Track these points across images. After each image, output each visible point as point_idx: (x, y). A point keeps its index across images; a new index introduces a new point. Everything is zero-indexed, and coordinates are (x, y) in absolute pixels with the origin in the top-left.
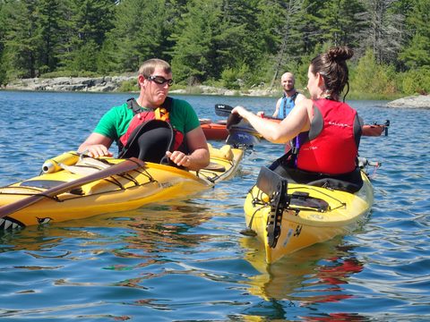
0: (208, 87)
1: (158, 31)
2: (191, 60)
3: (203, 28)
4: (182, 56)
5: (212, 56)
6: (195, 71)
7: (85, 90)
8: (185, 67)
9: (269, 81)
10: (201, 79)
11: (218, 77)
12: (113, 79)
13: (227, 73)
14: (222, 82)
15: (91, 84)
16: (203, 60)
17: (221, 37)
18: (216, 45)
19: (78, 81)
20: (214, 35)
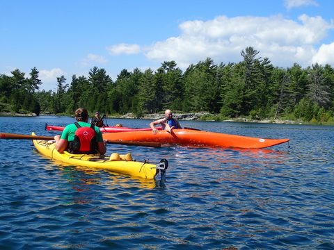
0: (244, 119)
1: (215, 93)
2: (233, 106)
3: (239, 91)
4: (229, 104)
5: (243, 104)
6: (235, 111)
7: (183, 119)
8: (231, 109)
9: (273, 116)
10: (239, 115)
11: (247, 115)
12: (196, 114)
13: (253, 112)
14: (251, 116)
15: (185, 117)
16: (240, 106)
17: (247, 95)
18: (245, 99)
19: (179, 115)
20: (244, 94)
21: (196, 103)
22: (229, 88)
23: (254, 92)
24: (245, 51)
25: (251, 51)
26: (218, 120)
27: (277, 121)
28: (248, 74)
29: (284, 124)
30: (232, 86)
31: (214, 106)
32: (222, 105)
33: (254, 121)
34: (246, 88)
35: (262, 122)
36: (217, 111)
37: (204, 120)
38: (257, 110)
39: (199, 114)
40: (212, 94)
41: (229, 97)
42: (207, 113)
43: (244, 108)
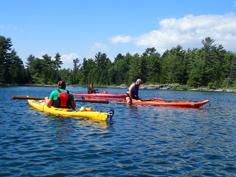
0: (204, 89)
1: (183, 70)
2: (196, 79)
3: (200, 69)
4: (193, 78)
5: (203, 78)
6: (198, 83)
7: (160, 89)
8: (194, 82)
9: (225, 86)
10: (200, 86)
11: (206, 85)
12: (169, 85)
13: (210, 83)
14: (209, 87)
15: (162, 87)
16: (201, 79)
17: (206, 72)
18: (204, 74)
19: (157, 86)
20: (204, 71)
21: (169, 77)
22: (193, 66)
23: (211, 69)
24: (204, 40)
25: (209, 40)
26: (185, 90)
27: (228, 90)
28: (207, 57)
29: (233, 92)
30: (195, 65)
31: (182, 79)
32: (188, 78)
33: (211, 90)
34: (205, 66)
35: (217, 90)
36: (185, 83)
37: (175, 90)
38: (213, 82)
39: (172, 85)
40: (181, 71)
41: (193, 73)
42: (177, 84)
43: (204, 80)
